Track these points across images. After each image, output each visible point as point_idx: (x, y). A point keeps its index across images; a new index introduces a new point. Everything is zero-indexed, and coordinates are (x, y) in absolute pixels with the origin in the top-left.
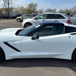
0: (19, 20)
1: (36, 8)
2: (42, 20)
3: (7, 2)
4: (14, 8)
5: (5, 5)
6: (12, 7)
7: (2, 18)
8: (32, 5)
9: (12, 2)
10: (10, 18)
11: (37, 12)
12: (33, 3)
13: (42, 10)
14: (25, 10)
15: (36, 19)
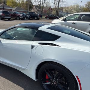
4: (65, 7)
5: (55, 4)
6: (63, 6)
14: (80, 10)
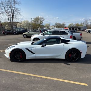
0: (25, 36)
1: (42, 23)
2: (49, 35)
3: (12, 17)
4: (18, 23)
7: (6, 34)
8: (38, 19)
9: (17, 17)
10: (15, 34)
11: (44, 27)
12: (39, 17)
13: (49, 25)
14: (30, 25)
15: (43, 35)
